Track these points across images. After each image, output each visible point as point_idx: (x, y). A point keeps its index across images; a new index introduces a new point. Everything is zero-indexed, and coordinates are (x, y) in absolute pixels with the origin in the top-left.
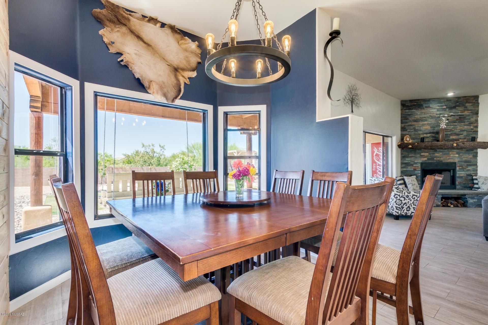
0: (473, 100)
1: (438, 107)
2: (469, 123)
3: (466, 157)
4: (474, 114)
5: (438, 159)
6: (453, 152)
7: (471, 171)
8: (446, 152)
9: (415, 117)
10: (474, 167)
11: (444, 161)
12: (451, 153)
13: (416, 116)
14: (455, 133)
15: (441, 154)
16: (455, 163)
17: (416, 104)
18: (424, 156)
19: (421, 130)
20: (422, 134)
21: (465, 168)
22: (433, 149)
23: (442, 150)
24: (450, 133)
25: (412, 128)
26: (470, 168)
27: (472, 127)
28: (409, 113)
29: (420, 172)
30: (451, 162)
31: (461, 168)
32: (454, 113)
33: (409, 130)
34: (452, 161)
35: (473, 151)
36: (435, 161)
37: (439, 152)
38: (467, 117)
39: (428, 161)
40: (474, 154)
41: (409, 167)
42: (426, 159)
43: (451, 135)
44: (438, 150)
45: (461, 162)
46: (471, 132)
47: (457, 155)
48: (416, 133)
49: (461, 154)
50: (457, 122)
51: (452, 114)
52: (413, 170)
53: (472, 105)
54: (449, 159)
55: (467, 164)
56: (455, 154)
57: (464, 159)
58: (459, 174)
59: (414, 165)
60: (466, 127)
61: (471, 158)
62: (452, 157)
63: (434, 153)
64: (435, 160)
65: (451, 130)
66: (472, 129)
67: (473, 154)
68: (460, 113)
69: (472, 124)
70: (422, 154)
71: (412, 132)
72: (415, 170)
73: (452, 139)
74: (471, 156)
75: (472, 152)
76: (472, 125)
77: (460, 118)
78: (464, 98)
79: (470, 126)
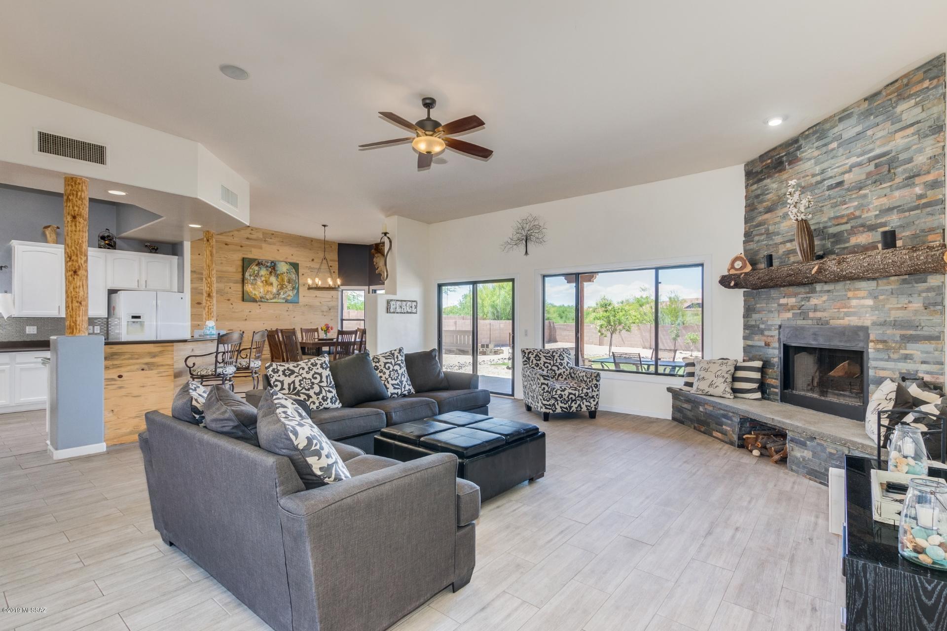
0: (921, 81)
1: (816, 153)
2: (907, 179)
3: (898, 309)
4: (926, 136)
5: (819, 314)
6: (858, 289)
7: (915, 362)
8: (838, 291)
9: (768, 200)
10: (929, 346)
11: (833, 323)
12: (850, 294)
13: (769, 196)
14: (863, 225)
15: (825, 298)
16: (865, 329)
17: (769, 161)
18: (786, 308)
19: (778, 234)
20: (781, 243)
21: (896, 350)
22: (806, 282)
23: (827, 287)
24: (848, 227)
25: (763, 231)
26: (914, 349)
27: (918, 190)
28: (759, 192)
29: (776, 352)
30: (852, 324)
31: (880, 346)
32: (858, 157)
33: (756, 238)
34: (854, 321)
35: (925, 282)
36: (810, 322)
37: (821, 291)
38: (902, 157)
39: (793, 323)
40: (929, 294)
41: (756, 338)
42: (789, 315)
43: (853, 232)
44: (818, 287)
45: (884, 324)
46: (917, 208)
47: (870, 302)
48: (771, 243)
49: (881, 298)
50: (870, 182)
51: (854, 160)
52: (763, 344)
53: (917, 104)
54: (847, 314)
55: (903, 332)
56: (863, 298)
57: (895, 315)
58: (875, 368)
59: (766, 333)
60: (897, 194)
61: (916, 312)
62: (855, 307)
63: (809, 295)
64: (812, 319)
65: (851, 218)
66: (920, 197)
67: (924, 295)
68: (879, 146)
69: (918, 175)
70: (783, 301)
71: (763, 241)
72: (767, 345)
73: (854, 246)
74: (917, 304)
75: (922, 286)
76: (917, 180)
77: (876, 166)
78: (892, 88)
79: (913, 185)
